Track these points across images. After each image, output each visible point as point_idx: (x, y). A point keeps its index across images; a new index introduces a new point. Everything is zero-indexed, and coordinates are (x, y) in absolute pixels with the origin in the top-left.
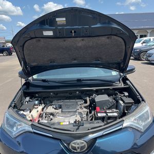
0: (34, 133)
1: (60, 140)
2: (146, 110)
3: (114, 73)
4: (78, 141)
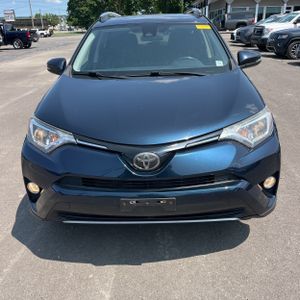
0: (79, 145)
1: (119, 153)
2: (263, 117)
3: (219, 64)
4: (146, 154)
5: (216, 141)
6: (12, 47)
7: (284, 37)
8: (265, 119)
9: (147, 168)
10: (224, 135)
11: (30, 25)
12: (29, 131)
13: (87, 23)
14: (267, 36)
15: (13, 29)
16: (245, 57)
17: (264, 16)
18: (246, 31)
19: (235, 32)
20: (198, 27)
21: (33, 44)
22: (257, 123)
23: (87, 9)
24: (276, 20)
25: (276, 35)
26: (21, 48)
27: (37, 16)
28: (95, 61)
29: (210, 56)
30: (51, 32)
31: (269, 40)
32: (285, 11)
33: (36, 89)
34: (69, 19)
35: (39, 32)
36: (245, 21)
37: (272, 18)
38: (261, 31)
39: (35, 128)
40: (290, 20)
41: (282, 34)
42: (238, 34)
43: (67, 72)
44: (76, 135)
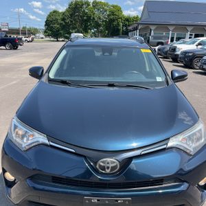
1: (85, 157)
3: (159, 79)
4: (109, 160)
5: (165, 149)
6: (4, 48)
7: (190, 54)
8: (201, 130)
9: (108, 171)
10: (171, 144)
11: (18, 33)
12: (11, 130)
13: (57, 35)
14: (178, 53)
15: (6, 36)
16: (177, 75)
17: (175, 39)
18: (164, 48)
19: (157, 48)
20: (143, 51)
21: (19, 47)
22: (195, 134)
23: (58, 26)
24: (184, 43)
25: (185, 53)
26: (11, 49)
27: (23, 28)
28: (65, 68)
29: (148, 70)
30: (33, 39)
31: (180, 56)
32: (189, 36)
33: (19, 80)
34: (45, 32)
35: (24, 39)
36: (163, 41)
37: (181, 41)
38: (174, 49)
39: (16, 127)
40: (193, 43)
41: (189, 53)
42: (159, 50)
43: (44, 79)
44: (49, 137)
